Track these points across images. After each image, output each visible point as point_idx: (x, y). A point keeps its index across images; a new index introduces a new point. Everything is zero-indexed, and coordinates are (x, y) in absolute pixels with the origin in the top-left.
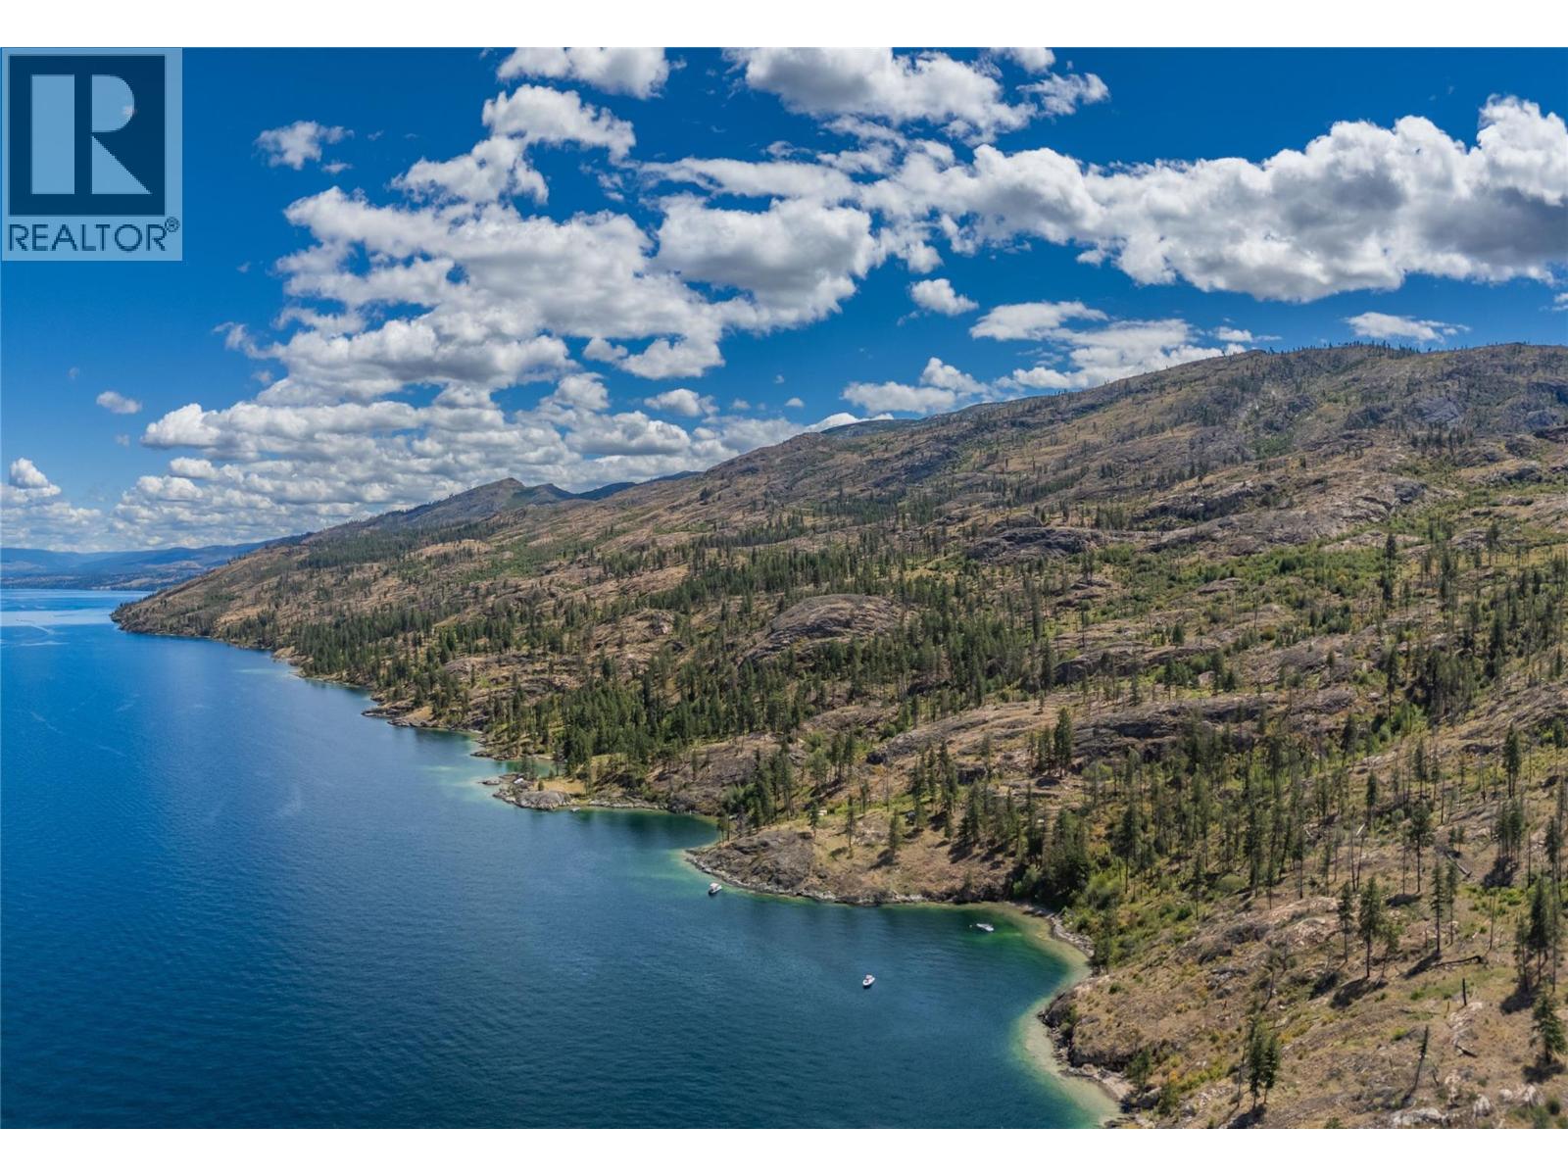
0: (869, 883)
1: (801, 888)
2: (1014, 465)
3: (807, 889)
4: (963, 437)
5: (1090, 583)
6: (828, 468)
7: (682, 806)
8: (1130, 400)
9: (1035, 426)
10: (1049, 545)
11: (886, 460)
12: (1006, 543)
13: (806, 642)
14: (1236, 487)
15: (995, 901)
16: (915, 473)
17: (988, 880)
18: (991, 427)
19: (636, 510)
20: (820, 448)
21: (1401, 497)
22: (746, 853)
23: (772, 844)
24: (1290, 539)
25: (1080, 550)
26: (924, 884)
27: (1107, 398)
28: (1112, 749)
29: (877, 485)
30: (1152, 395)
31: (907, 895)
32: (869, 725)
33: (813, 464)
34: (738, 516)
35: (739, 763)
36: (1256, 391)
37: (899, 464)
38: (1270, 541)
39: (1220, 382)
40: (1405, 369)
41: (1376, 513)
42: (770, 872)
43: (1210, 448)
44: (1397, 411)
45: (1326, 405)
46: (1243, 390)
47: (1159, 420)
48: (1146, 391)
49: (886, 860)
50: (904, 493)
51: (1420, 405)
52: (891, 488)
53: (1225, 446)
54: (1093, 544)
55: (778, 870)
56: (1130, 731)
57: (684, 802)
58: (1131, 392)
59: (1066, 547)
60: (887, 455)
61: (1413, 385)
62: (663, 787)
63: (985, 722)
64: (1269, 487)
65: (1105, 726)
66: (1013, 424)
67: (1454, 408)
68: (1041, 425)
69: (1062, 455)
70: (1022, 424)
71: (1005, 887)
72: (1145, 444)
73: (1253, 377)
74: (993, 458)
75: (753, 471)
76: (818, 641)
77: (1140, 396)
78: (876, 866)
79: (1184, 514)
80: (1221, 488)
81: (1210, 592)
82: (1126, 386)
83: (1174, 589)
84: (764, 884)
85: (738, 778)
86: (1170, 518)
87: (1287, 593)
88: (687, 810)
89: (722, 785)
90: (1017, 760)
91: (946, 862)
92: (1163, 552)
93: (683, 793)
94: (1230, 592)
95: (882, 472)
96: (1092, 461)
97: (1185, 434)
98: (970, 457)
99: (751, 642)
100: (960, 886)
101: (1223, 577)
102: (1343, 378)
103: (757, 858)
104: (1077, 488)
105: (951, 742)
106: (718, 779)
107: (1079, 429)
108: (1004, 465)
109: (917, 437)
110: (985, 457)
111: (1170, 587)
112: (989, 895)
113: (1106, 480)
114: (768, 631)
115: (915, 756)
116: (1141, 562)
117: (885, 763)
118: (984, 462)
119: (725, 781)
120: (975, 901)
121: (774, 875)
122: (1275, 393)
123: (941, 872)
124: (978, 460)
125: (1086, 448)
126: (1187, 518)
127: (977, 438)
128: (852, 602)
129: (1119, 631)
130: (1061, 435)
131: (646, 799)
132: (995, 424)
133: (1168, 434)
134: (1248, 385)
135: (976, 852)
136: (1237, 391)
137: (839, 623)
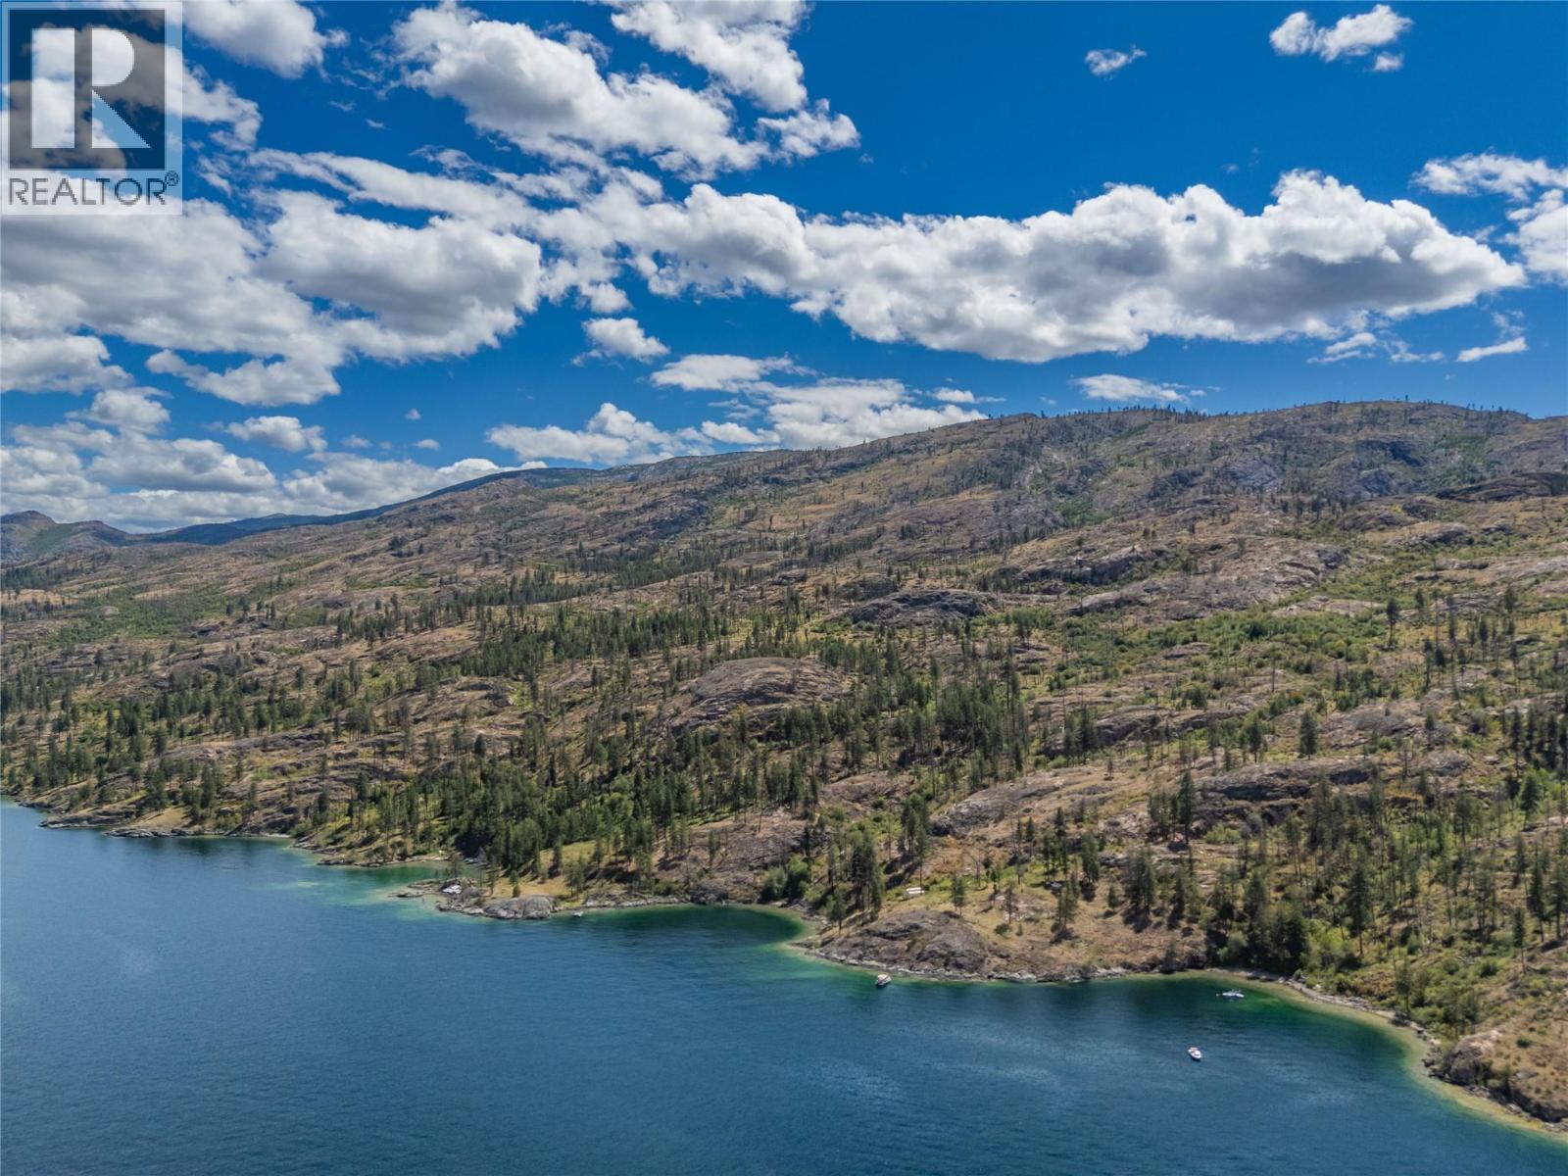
0: (1063, 959)
1: (987, 968)
2: (777, 523)
3: (995, 970)
4: (714, 492)
5: (1027, 647)
6: (543, 519)
7: (712, 896)
8: (893, 460)
9: (791, 484)
10: (945, 608)
11: (624, 514)
12: (900, 606)
13: (746, 709)
14: (1125, 552)
15: (1201, 968)
16: (664, 528)
17: (1187, 948)
18: (742, 483)
19: (296, 558)
20: (522, 497)
21: (1326, 562)
22: (893, 939)
23: (925, 926)
24: (1230, 604)
25: (978, 613)
26: (1118, 956)
27: (868, 458)
28: (1227, 812)
29: (621, 540)
30: (919, 455)
31: (1108, 968)
32: (888, 795)
33: (521, 514)
34: (466, 570)
35: (763, 842)
36: (1037, 455)
37: (644, 517)
38: (1209, 606)
39: (996, 446)
40: (1204, 435)
41: (1308, 579)
42: (942, 956)
43: (1017, 511)
44: (1207, 475)
45: (1121, 470)
46: (1023, 453)
47: (936, 482)
48: (909, 451)
49: (1061, 935)
50: (656, 549)
51: (1231, 468)
52: (643, 543)
53: (1032, 509)
54: (990, 608)
55: (953, 954)
56: (1239, 793)
57: (714, 891)
58: (893, 452)
59: (963, 610)
60: (624, 508)
61: (1216, 450)
62: (674, 877)
63: (1057, 789)
64: (1160, 553)
65: (1213, 790)
66: (766, 481)
67: (1271, 470)
68: (797, 482)
69: (832, 514)
70: (776, 481)
71: (1208, 953)
72: (942, 506)
73: (1030, 440)
74: (751, 516)
75: (449, 519)
76: (761, 708)
77: (906, 457)
78: (1057, 941)
79: (1069, 579)
80: (1106, 553)
81: (1179, 656)
82: (888, 446)
83: (1130, 653)
84: (942, 969)
85: (767, 860)
86: (1054, 582)
87: (1279, 658)
88: (719, 900)
89: (752, 869)
90: (1125, 826)
91: (1128, 932)
92: (1086, 616)
93: (705, 881)
94: (1204, 657)
95: (624, 526)
96: (884, 521)
97: (984, 497)
98: (724, 513)
99: (672, 711)
100: (1161, 955)
101: (1186, 642)
102: (1132, 442)
103: (914, 943)
104: (878, 548)
105: (1028, 810)
106: (744, 863)
107: (844, 488)
108: (767, 522)
109: (655, 490)
110: (742, 513)
111: (1123, 651)
112: (1195, 963)
113: (906, 541)
114: (690, 697)
115: (991, 826)
116: (1069, 626)
117: (954, 835)
118: (742, 519)
119: (754, 864)
120: (1181, 970)
121: (949, 959)
122: (1057, 457)
123: (1129, 942)
124: (734, 516)
125: (858, 507)
126: (1073, 582)
127: (728, 494)
128: (784, 665)
129: (1108, 695)
130: (824, 494)
131: (657, 893)
132: (746, 480)
133: (964, 496)
134: (1027, 449)
135: (1155, 919)
136: (1016, 454)
137: (780, 688)
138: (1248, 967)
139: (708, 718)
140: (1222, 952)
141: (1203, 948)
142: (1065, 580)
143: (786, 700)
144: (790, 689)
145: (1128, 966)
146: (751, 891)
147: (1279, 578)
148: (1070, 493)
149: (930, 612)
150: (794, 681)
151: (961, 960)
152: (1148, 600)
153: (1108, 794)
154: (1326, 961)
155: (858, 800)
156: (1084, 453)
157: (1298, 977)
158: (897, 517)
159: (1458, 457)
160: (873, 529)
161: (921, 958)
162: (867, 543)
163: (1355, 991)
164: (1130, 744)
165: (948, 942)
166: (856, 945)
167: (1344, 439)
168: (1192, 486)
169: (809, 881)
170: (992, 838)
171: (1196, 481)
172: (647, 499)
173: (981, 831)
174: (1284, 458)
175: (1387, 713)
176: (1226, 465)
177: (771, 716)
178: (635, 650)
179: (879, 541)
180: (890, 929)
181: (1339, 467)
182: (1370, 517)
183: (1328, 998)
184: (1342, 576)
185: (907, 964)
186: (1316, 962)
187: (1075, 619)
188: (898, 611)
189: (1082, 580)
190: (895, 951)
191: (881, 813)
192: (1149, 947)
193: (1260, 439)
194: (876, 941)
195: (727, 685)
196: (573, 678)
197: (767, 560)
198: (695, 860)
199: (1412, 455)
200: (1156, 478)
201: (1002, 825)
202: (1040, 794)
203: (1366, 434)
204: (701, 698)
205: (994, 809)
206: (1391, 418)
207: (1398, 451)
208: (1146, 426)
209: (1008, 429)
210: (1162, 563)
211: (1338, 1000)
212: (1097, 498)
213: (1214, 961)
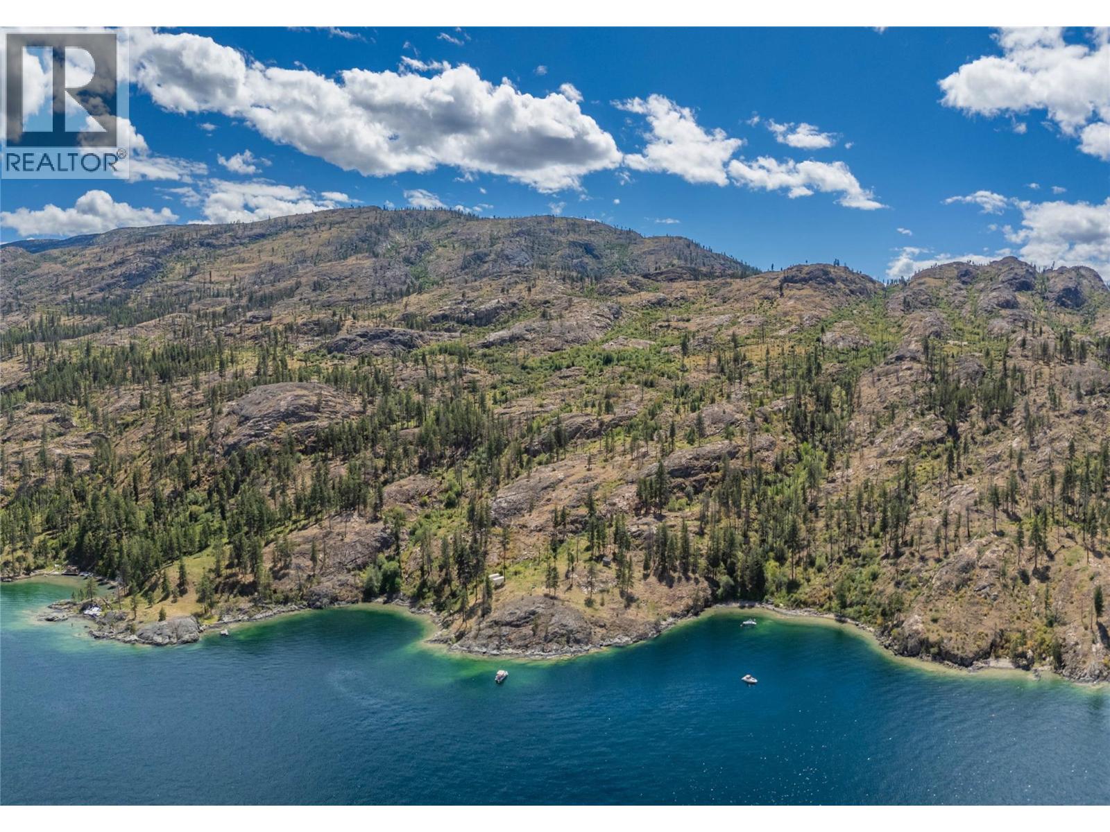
0: (639, 620)
1: (596, 639)
2: (215, 277)
4: (164, 252)
6: (39, 276)
8: (291, 233)
9: (220, 247)
11: (101, 269)
13: (286, 428)
14: (493, 303)
16: (132, 280)
17: (702, 594)
18: (185, 245)
21: (614, 314)
22: (518, 626)
23: (538, 610)
24: (577, 341)
25: (414, 347)
26: (667, 608)
27: (273, 230)
29: (101, 290)
30: (308, 230)
31: (665, 620)
33: (24, 272)
35: (353, 546)
37: (118, 271)
38: (567, 342)
39: (361, 226)
40: (486, 229)
41: (609, 324)
42: (562, 635)
43: (389, 274)
44: (493, 256)
45: (440, 249)
47: (324, 250)
48: (301, 227)
49: (628, 599)
50: (128, 297)
51: (506, 252)
52: (119, 292)
53: (398, 273)
54: (420, 342)
55: (571, 631)
57: (326, 595)
58: (290, 227)
59: (404, 344)
60: (101, 265)
61: (494, 240)
62: (287, 586)
64: (514, 304)
66: (202, 244)
67: (526, 256)
68: (224, 246)
69: (254, 271)
70: (208, 244)
71: (712, 595)
72: (336, 268)
73: (381, 225)
74: (194, 271)
76: (296, 425)
77: (300, 231)
78: (627, 606)
79: (461, 321)
80: (482, 303)
81: (568, 377)
82: (286, 222)
83: (534, 375)
84: (566, 647)
85: (359, 561)
86: (452, 323)
87: (630, 377)
88: (331, 603)
89: (349, 571)
90: (620, 505)
91: (663, 589)
92: (494, 348)
93: (315, 588)
94: (584, 378)
95: (103, 279)
96: (298, 277)
97: (362, 263)
98: (174, 268)
99: (223, 431)
100: (691, 603)
101: (568, 367)
102: (442, 231)
103: (537, 626)
104: (299, 297)
105: (549, 500)
106: (341, 566)
107: (259, 252)
108: (208, 277)
109: (122, 250)
110: (188, 269)
111: (529, 373)
112: (708, 604)
113: (318, 292)
114: (235, 418)
115: (527, 516)
116: (485, 355)
117: (500, 525)
118: (188, 273)
119: (350, 567)
120: (702, 611)
121: (569, 638)
122: (399, 238)
123: (668, 597)
124: (182, 271)
125: (272, 267)
126: (463, 323)
127: (176, 253)
128: (306, 388)
129: (541, 406)
130: (246, 255)
131: (278, 602)
132: (188, 243)
133: (351, 261)
134: (380, 230)
135: (676, 575)
136: (374, 234)
137: (310, 408)
138: (735, 599)
139: (256, 436)
140: (720, 591)
141: (709, 592)
142: (458, 322)
143: (315, 419)
144: (316, 409)
145: (674, 615)
146: (356, 592)
147: (597, 324)
148: (412, 263)
149: (383, 345)
150: (319, 402)
151: (579, 636)
152: (529, 337)
153: (596, 482)
154: (779, 587)
155: (408, 501)
156: (415, 236)
157: (767, 601)
158: (307, 274)
159: (617, 256)
160: (292, 282)
161: (547, 640)
162: (290, 293)
163: (806, 604)
164: (579, 442)
165: (564, 622)
166: (490, 637)
167: (561, 239)
168: (486, 262)
169: (401, 578)
170: (532, 525)
171: (487, 259)
172: (117, 258)
173: (521, 521)
174: (532, 248)
175: (724, 412)
176: (502, 250)
177: (308, 433)
178: (165, 376)
179: (298, 291)
180: (514, 618)
181: (562, 257)
182: (613, 287)
183: (792, 612)
184: (622, 323)
185: (538, 648)
186: (774, 588)
187: (486, 350)
188: (361, 344)
189: (469, 322)
190: (524, 638)
191: (428, 511)
192: (682, 597)
193: (518, 234)
194: (505, 630)
195: (267, 408)
196: (122, 403)
197: (220, 305)
198: (299, 567)
199: (595, 252)
200: (465, 257)
201: (534, 513)
202: (553, 486)
203: (572, 237)
204: (247, 419)
205: (525, 501)
206: (582, 228)
207: (588, 249)
208: (447, 221)
209: (365, 215)
210: (517, 312)
211: (798, 612)
212: (430, 268)
213: (716, 600)
